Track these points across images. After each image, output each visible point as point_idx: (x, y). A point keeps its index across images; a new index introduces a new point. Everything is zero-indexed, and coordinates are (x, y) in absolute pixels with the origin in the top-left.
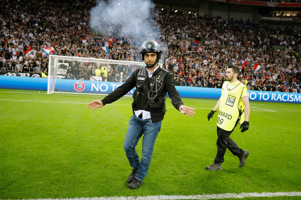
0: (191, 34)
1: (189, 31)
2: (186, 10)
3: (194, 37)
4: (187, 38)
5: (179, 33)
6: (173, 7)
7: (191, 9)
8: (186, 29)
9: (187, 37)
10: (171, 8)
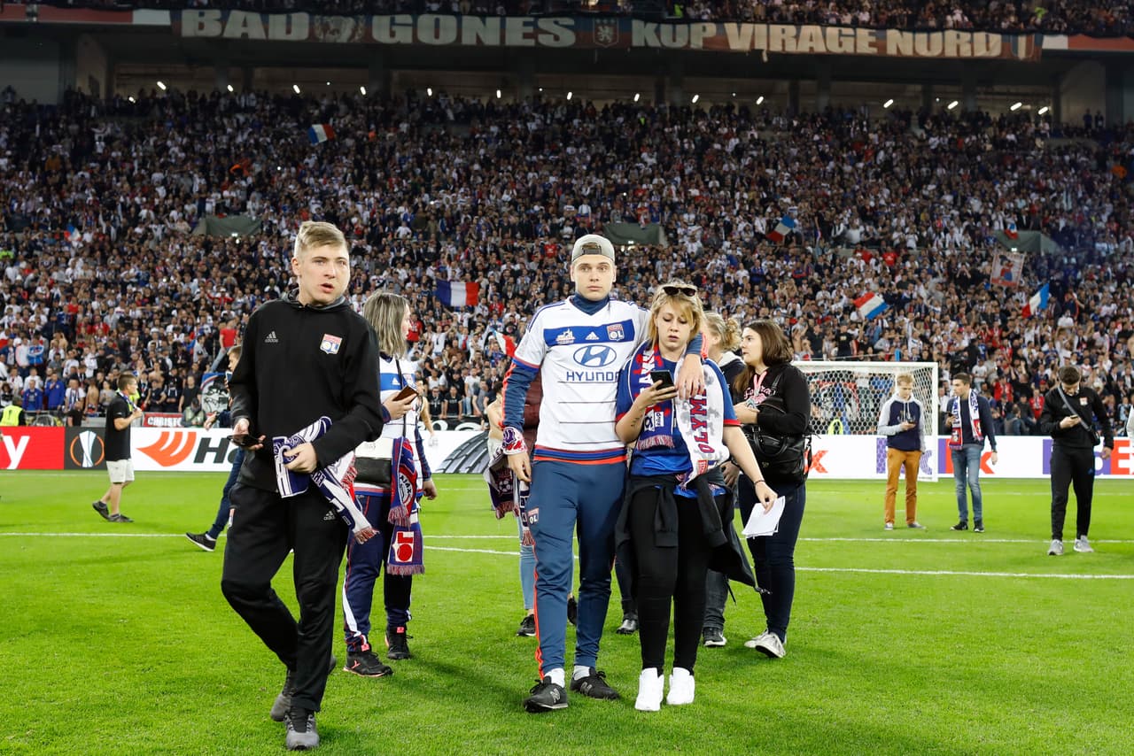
0: (1031, 213)
1: (1021, 204)
2: (999, 94)
3: (1047, 225)
4: (1015, 235)
5: (977, 217)
6: (937, 87)
7: (1022, 89)
8: (1009, 195)
9: (1014, 231)
10: (928, 96)
